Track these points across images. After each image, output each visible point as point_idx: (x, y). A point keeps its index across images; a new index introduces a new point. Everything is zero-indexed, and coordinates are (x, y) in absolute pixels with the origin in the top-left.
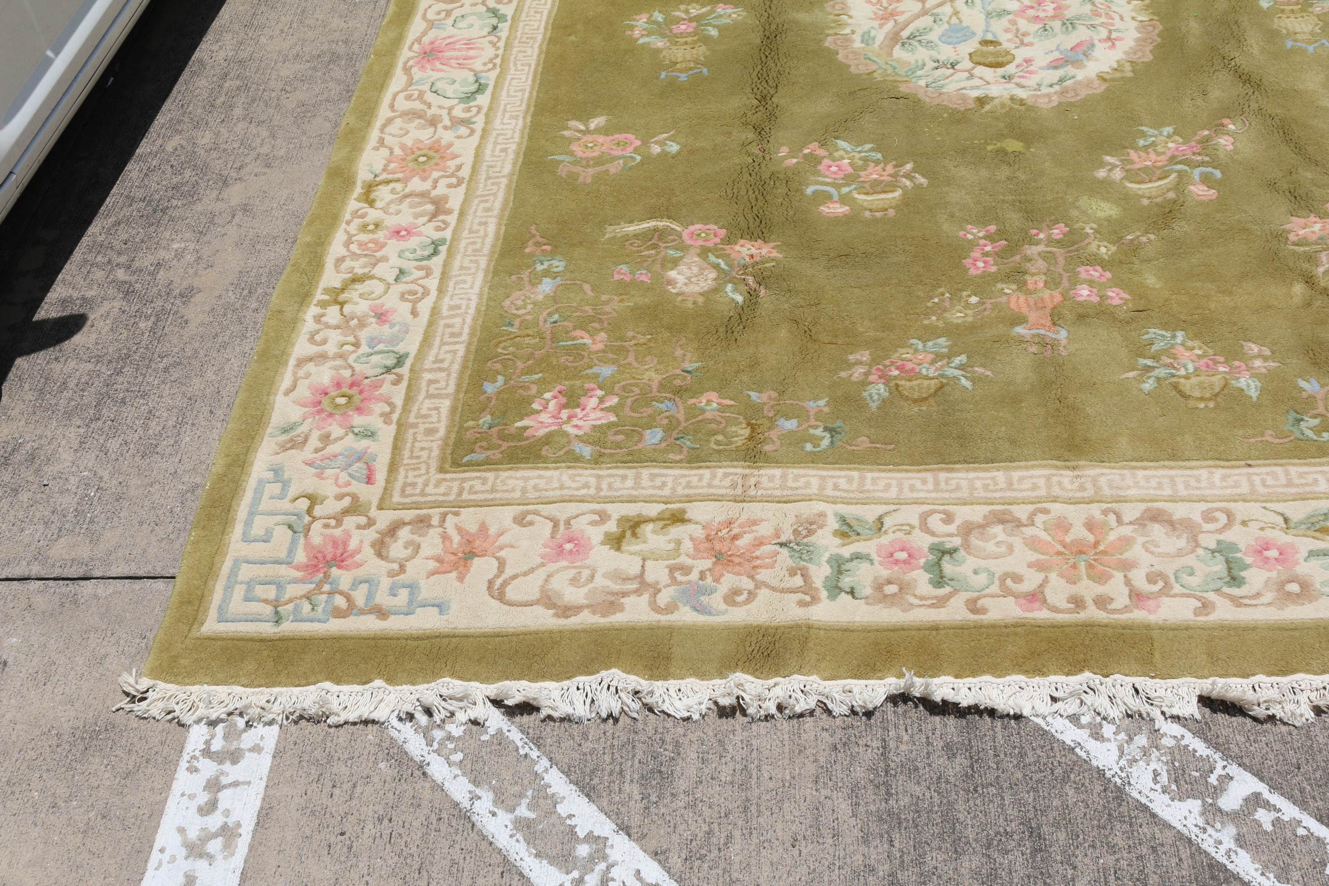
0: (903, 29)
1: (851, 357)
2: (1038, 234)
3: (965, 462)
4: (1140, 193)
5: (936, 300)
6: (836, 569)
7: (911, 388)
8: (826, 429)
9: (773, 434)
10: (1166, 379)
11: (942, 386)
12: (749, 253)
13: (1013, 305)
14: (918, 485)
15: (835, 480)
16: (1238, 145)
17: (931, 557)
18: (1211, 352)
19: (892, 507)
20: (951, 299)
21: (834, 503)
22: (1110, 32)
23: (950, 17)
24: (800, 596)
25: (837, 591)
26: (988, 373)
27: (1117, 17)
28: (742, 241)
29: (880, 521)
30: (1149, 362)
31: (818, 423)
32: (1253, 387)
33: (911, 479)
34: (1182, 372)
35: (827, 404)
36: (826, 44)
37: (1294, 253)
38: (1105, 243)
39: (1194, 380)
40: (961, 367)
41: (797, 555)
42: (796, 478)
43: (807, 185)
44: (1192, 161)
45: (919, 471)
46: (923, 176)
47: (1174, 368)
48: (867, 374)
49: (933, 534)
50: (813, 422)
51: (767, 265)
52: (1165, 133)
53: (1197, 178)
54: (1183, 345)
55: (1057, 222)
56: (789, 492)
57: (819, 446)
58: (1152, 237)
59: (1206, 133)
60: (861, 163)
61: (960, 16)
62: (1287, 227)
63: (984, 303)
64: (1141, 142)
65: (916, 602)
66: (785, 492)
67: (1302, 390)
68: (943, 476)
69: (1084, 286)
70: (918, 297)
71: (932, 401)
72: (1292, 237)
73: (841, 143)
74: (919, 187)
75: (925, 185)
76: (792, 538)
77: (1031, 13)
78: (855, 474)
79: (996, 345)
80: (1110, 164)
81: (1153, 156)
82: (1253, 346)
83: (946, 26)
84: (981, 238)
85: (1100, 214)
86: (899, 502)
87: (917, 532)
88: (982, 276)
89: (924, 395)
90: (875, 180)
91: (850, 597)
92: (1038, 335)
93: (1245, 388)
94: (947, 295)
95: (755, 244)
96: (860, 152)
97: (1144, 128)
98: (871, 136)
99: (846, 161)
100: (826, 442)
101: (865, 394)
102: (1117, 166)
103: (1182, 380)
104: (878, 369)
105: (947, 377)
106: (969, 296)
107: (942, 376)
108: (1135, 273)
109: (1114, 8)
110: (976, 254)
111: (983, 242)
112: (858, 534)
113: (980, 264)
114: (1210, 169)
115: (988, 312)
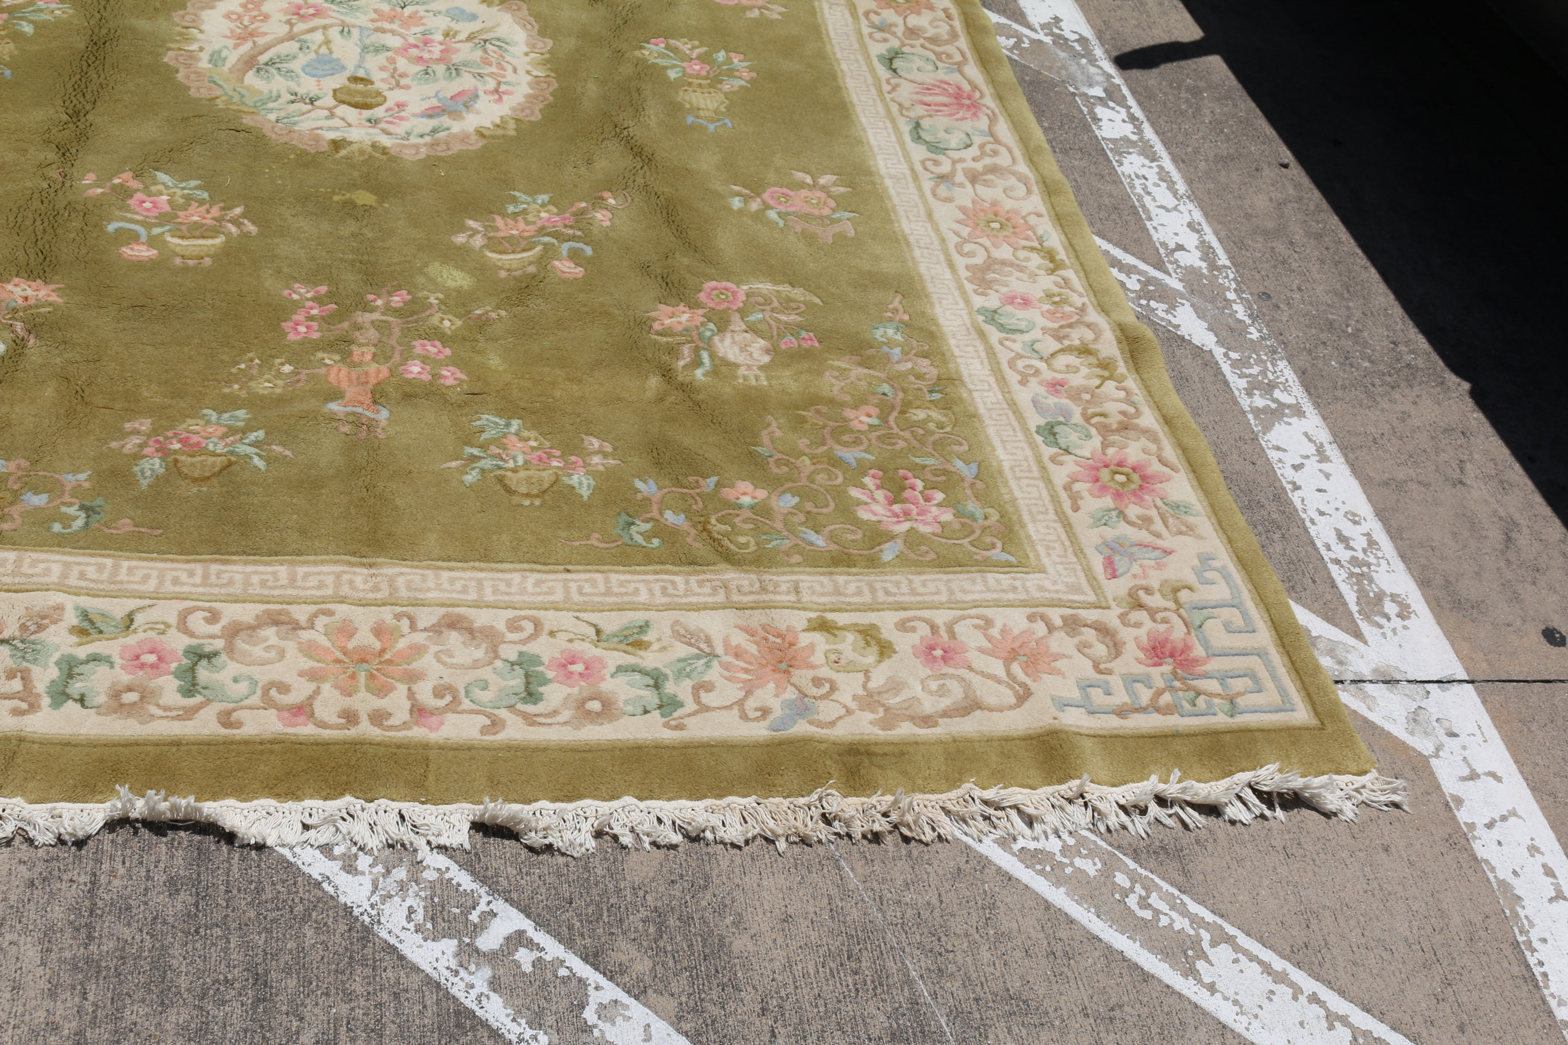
0: (261, 53)
1: (127, 425)
2: (375, 300)
3: (244, 553)
4: (500, 264)
5: (243, 366)
6: (66, 672)
7: (193, 465)
8: (82, 507)
9: (15, 511)
10: (491, 471)
11: (230, 464)
12: (24, 294)
13: (332, 378)
14: (184, 577)
15: (82, 568)
16: (617, 221)
17: (185, 661)
18: (547, 444)
19: (148, 602)
20: (260, 366)
21: (77, 594)
22: (499, 83)
23: (320, 46)
24: (16, 703)
25: (64, 698)
26: (288, 453)
27: (510, 69)
28: (16, 280)
29: (130, 618)
30: (476, 451)
31: (73, 500)
32: (585, 484)
33: (175, 570)
34: (511, 464)
35: (89, 479)
36: (166, 60)
37: (656, 342)
38: (451, 317)
39: (523, 474)
40: (255, 444)
41: (20, 654)
42: (34, 564)
43: (110, 221)
44: (563, 234)
45: (188, 562)
46: (254, 223)
47: (502, 459)
48: (142, 446)
49: (192, 635)
50: (67, 498)
51: (42, 310)
52: (539, 201)
53: (565, 253)
54: (517, 434)
55: (399, 288)
56: (23, 580)
57: (70, 526)
58: (503, 313)
59: (584, 205)
60: (181, 201)
61: (331, 45)
62: (653, 314)
63: (298, 374)
64: (511, 209)
65: (160, 712)
66: (17, 580)
67: (637, 491)
68: (214, 568)
69: (417, 362)
70: (222, 361)
71: (215, 481)
72: (656, 326)
73: (161, 176)
74: (247, 235)
75: (254, 234)
76: (17, 634)
77: (414, 52)
78: (109, 562)
79: (302, 422)
80: (472, 229)
81: (521, 225)
82: (594, 440)
83: (313, 56)
84: (308, 300)
85: (450, 284)
86: (157, 596)
87: (173, 632)
88: (301, 343)
89: (207, 474)
90: (195, 223)
91: (78, 705)
92: (354, 414)
93: (576, 485)
94: (257, 361)
95: (33, 284)
96: (183, 189)
97: (517, 194)
98: (200, 172)
99: (165, 198)
100: (79, 523)
101: (136, 469)
102: (479, 232)
103: (509, 474)
104: (157, 441)
105: (237, 455)
106: (282, 364)
107: (232, 453)
108: (478, 352)
109: (508, 58)
110: (299, 317)
111: (310, 304)
112: (101, 632)
113: (302, 329)
114: (580, 245)
115: (301, 384)
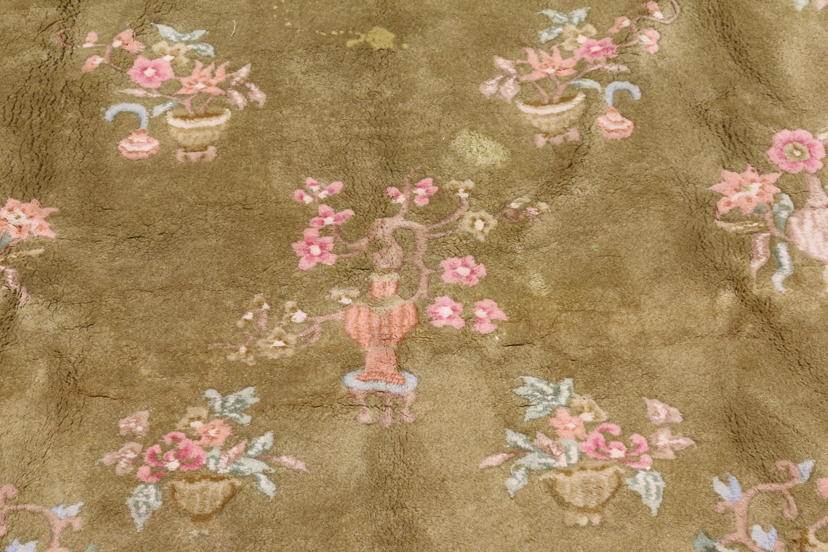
1: (122, 424)
2: (397, 196)
4: (535, 123)
5: (249, 316)
7: (192, 495)
10: (539, 473)
11: (235, 492)
12: (17, 223)
13: (350, 325)
16: (664, 42)
18: (604, 415)
20: (269, 313)
26: (300, 465)
28: (11, 202)
30: (519, 440)
31: (63, 550)
32: (653, 491)
34: (563, 463)
35: (81, 513)
37: (724, 233)
38: (483, 213)
39: (577, 477)
43: (108, 105)
44: (605, 73)
46: (262, 88)
47: (552, 455)
48: (136, 463)
50: (56, 548)
51: (34, 251)
52: (576, 20)
53: (609, 100)
54: (568, 406)
55: (423, 174)
58: (544, 206)
59: (627, 23)
60: (185, 61)
62: (717, 188)
63: (311, 324)
64: (545, 36)
67: (718, 498)
69: (447, 299)
70: (226, 310)
71: (215, 523)
72: (723, 208)
73: (164, 30)
74: (252, 106)
75: (261, 105)
80: (502, 71)
81: (557, 58)
82: (660, 407)
84: (321, 202)
85: (482, 161)
88: (313, 275)
89: (207, 510)
90: (199, 93)
92: (375, 392)
93: (642, 492)
94: (266, 306)
95: (27, 208)
96: (187, 43)
97: (550, 13)
98: (206, 17)
99: (168, 58)
101: (130, 501)
102: (509, 76)
103: (561, 477)
104: (153, 454)
105: (242, 476)
106: (294, 310)
107: (235, 474)
108: (517, 269)
110: (312, 231)
111: (324, 208)
113: (316, 251)
114: (626, 85)
115: (316, 339)
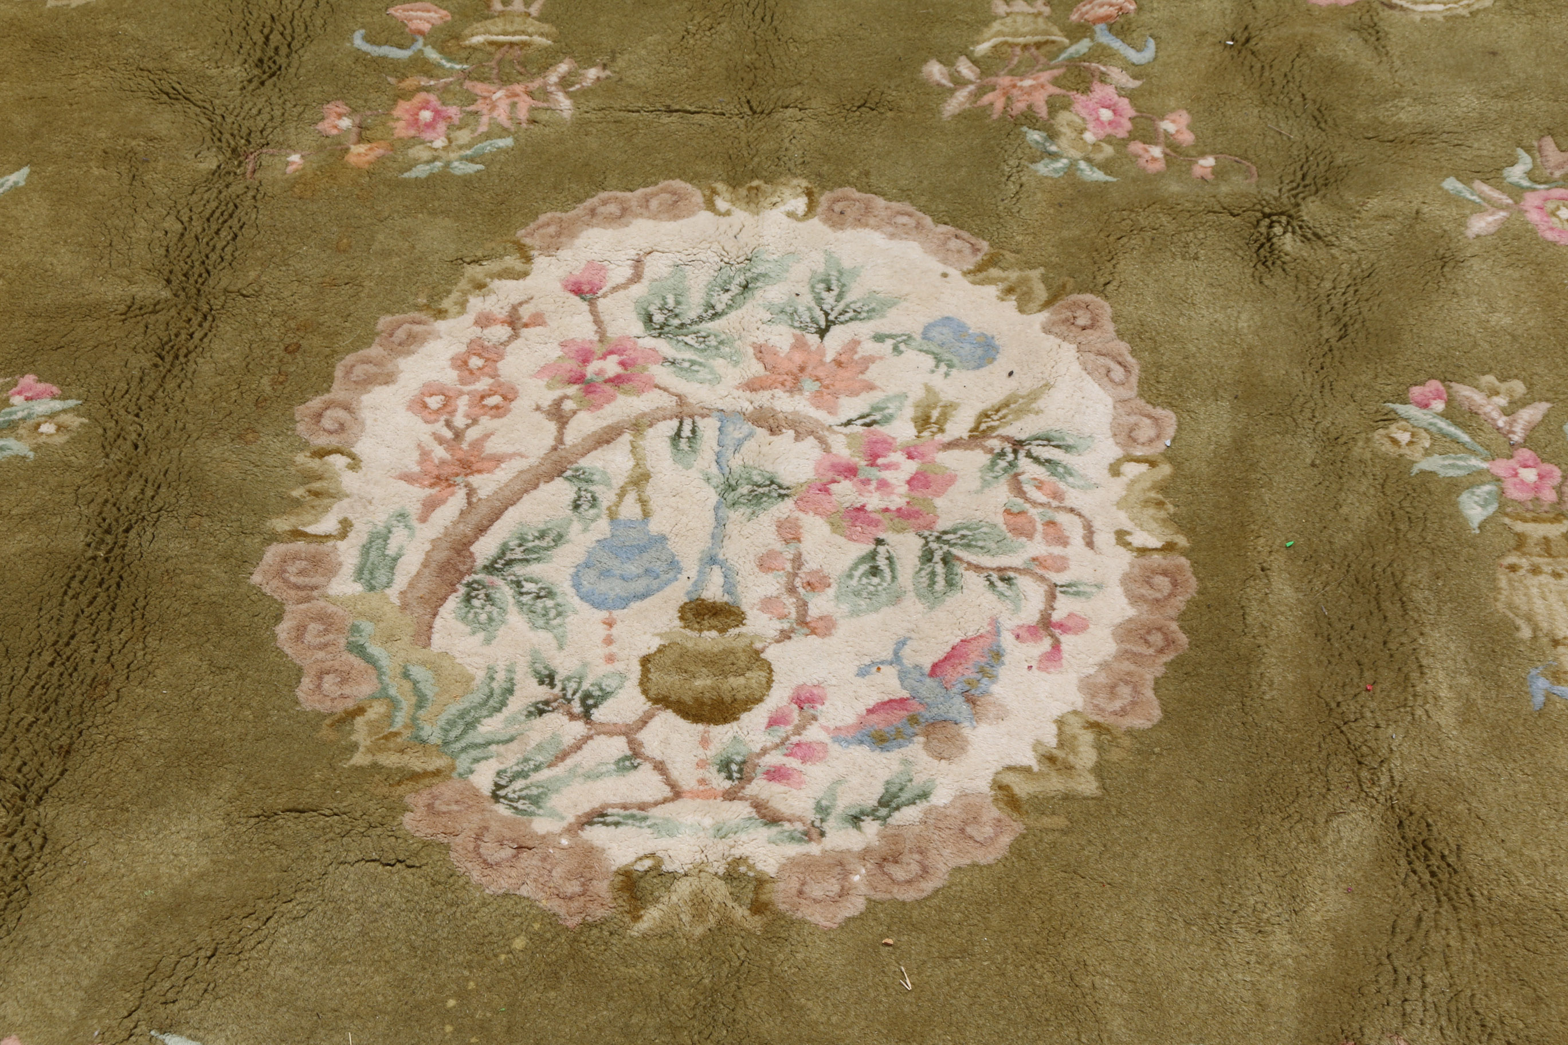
0: (481, 530)
22: (1052, 593)
23: (622, 494)
27: (1074, 529)
36: (256, 579)
61: (649, 490)
83: (602, 526)
109: (1074, 498)
